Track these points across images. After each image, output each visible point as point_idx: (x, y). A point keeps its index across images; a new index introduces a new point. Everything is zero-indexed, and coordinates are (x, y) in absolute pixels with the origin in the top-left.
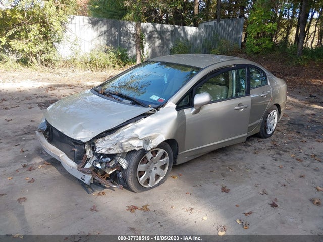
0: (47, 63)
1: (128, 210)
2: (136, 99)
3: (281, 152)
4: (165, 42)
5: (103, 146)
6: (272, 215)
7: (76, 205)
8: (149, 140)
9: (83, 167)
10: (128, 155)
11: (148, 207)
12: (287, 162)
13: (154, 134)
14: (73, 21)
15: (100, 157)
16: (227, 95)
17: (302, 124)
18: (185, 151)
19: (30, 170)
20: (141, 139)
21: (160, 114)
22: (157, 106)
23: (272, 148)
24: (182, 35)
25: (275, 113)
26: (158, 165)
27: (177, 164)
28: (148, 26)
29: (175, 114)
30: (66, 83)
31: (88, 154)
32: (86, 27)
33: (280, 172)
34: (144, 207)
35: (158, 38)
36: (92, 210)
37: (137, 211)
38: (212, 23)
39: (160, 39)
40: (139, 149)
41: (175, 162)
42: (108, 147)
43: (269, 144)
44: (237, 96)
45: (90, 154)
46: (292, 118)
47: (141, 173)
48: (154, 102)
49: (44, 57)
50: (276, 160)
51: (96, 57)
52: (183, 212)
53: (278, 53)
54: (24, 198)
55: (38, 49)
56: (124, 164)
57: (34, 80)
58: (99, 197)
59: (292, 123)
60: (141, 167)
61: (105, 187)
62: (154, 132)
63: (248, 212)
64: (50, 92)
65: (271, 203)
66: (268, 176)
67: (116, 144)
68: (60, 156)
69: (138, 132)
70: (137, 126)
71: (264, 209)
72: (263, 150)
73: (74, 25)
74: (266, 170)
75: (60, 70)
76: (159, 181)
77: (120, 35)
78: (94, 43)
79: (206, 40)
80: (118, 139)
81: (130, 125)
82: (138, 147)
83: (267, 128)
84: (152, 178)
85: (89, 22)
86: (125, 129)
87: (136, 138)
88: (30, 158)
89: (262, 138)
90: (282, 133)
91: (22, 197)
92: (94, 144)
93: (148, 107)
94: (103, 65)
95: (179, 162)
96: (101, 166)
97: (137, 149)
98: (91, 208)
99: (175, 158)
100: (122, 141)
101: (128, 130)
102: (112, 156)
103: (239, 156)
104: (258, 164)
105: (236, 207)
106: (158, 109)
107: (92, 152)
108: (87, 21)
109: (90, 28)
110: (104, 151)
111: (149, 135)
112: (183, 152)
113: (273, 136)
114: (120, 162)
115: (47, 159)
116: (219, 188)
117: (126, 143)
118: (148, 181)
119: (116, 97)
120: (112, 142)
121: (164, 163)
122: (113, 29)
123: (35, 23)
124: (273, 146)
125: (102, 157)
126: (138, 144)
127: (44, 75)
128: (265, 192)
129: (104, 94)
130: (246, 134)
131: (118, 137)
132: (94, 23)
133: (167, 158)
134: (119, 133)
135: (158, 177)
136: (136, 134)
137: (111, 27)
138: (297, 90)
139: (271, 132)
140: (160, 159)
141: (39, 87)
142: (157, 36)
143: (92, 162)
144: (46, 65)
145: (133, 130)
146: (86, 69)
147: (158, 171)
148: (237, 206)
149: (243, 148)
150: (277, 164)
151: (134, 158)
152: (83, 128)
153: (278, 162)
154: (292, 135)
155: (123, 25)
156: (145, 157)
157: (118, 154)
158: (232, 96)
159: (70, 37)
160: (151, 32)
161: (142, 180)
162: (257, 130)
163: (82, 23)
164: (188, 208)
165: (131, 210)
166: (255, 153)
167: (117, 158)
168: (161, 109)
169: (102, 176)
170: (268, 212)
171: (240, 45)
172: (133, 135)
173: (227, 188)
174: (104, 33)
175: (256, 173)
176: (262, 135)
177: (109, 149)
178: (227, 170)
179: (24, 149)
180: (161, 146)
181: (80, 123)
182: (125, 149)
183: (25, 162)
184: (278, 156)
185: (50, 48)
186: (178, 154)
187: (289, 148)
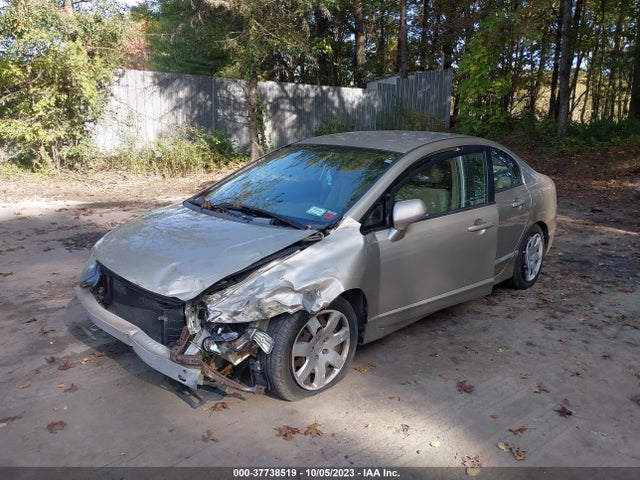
0: (73, 162)
1: (278, 436)
2: (278, 216)
3: (558, 314)
4: (303, 118)
5: (221, 310)
6: (565, 431)
7: (171, 431)
8: (316, 292)
9: (182, 352)
10: (273, 323)
11: (318, 428)
12: (574, 330)
13: (322, 280)
14: (123, 81)
15: (217, 331)
16: (450, 204)
17: (587, 262)
18: (381, 316)
19: (65, 367)
20: (296, 292)
21: (331, 241)
22: (323, 227)
23: (539, 307)
24: (337, 104)
25: (539, 239)
26: (330, 345)
27: (365, 342)
28: (270, 88)
29: (359, 240)
30: (114, 200)
31: (190, 325)
32: (148, 93)
33: (564, 351)
34: (309, 428)
35: (289, 111)
36: (205, 439)
37: (298, 437)
38: (393, 81)
39: (294, 113)
40: (295, 310)
41: (361, 339)
42: (233, 310)
43: (533, 300)
44: (468, 206)
45: (195, 326)
46: (568, 250)
47: (300, 361)
48: (316, 220)
49: (65, 151)
50: (551, 329)
51: (170, 148)
52: (389, 433)
53: (521, 133)
54: (61, 423)
55: (53, 136)
56: (265, 343)
57: (47, 196)
58: (215, 413)
59: (567, 261)
60: (299, 349)
61: (224, 394)
62: (323, 276)
63: (517, 428)
64: (84, 219)
65: (559, 408)
66: (543, 358)
67: (248, 303)
68: (132, 333)
69: (290, 276)
70: (287, 265)
71: (547, 421)
72: (522, 310)
73: (125, 89)
74: (536, 348)
75: (98, 176)
76: (332, 377)
77: (216, 105)
78: (165, 121)
79: (382, 112)
80: (251, 292)
81: (275, 265)
82: (292, 307)
83: (526, 269)
84: (320, 370)
85: (154, 82)
86: (265, 272)
87: (289, 288)
88: (60, 344)
89: (517, 289)
90: (553, 278)
91: (57, 421)
92: (204, 305)
93: (307, 228)
94: (184, 163)
95: (369, 337)
96: (218, 348)
97: (291, 311)
98: (203, 436)
99: (362, 330)
100: (261, 296)
101: (272, 274)
102: (241, 328)
103: (479, 323)
104: (518, 337)
105: (492, 419)
106: (325, 232)
107: (198, 322)
108: (149, 80)
109: (157, 95)
110: (225, 318)
111: (314, 282)
112: (376, 317)
113: (536, 285)
114: (257, 340)
115: (97, 346)
116: (453, 384)
117: (268, 300)
118: (312, 377)
119: (237, 213)
120: (239, 299)
121: (342, 340)
122: (201, 95)
123: (49, 85)
124: (541, 302)
125: (220, 330)
126: (293, 301)
127: (68, 186)
128: (542, 389)
129: (213, 208)
130: (492, 280)
131: (252, 287)
132: (163, 84)
133: (346, 329)
134: (253, 281)
135: (330, 367)
136: (287, 282)
137: (198, 92)
138: (565, 200)
139: (533, 276)
140: (334, 333)
141: (60, 210)
142: (287, 107)
143: (200, 341)
144: (71, 167)
145: (280, 273)
146: (151, 173)
147: (330, 357)
148: (492, 417)
149: (484, 308)
150: (556, 335)
151: (286, 328)
152: (180, 274)
153: (556, 331)
154: (572, 281)
155: (221, 85)
156: (306, 328)
157: (252, 322)
158: (460, 206)
159: (119, 111)
160: (276, 99)
161: (301, 374)
162: (508, 273)
163: (141, 85)
164: (399, 426)
165: (286, 435)
166: (509, 317)
167: (249, 331)
168: (332, 232)
169: (219, 370)
170: (556, 426)
171: (448, 120)
172: (280, 282)
173: (467, 384)
174: (184, 102)
175: (518, 353)
176: (517, 283)
177: (236, 313)
178: (462, 352)
179: (46, 329)
180: (335, 305)
181: (174, 264)
182: (266, 311)
183: (50, 353)
184: (554, 321)
185: (78, 133)
186: (366, 322)
187: (572, 306)
